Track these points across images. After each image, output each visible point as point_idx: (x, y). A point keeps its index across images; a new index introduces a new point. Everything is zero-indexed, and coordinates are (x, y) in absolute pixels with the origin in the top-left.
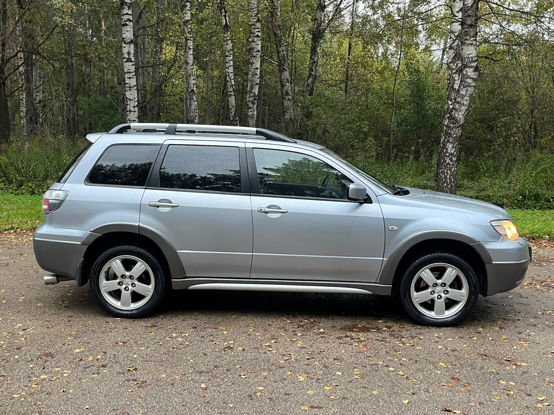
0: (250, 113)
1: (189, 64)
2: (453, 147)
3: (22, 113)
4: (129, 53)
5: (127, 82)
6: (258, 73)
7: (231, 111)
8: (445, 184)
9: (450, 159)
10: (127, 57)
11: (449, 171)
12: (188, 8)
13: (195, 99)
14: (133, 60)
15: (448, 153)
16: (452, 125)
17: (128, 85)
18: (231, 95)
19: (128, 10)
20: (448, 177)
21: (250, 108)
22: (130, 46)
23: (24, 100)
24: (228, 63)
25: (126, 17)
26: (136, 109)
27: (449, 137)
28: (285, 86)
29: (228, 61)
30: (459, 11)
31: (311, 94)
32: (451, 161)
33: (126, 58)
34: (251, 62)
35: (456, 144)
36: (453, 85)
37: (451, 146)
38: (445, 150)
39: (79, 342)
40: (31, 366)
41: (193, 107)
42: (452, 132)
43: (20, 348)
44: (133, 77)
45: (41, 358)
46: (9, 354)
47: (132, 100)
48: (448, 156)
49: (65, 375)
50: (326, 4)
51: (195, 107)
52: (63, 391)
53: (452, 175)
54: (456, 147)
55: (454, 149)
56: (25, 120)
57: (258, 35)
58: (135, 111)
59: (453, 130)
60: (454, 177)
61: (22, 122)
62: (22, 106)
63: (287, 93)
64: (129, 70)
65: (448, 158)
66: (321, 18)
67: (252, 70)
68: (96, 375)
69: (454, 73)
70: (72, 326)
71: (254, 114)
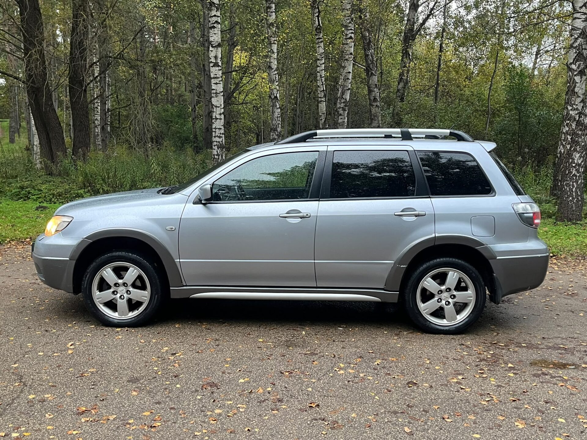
0: (340, 121)
1: (273, 69)
2: (580, 157)
3: (96, 122)
4: (216, 57)
5: (213, 88)
6: (350, 78)
7: (321, 118)
8: (571, 198)
9: (576, 170)
10: (214, 61)
11: (574, 184)
12: (273, 9)
13: (278, 106)
14: (220, 64)
15: (574, 164)
16: (580, 133)
17: (214, 91)
18: (322, 101)
19: (216, 11)
20: (574, 190)
21: (341, 115)
22: (217, 50)
23: (99, 107)
24: (319, 67)
25: (215, 19)
26: (222, 116)
27: (575, 145)
28: (373, 91)
29: (319, 65)
30: (583, 6)
31: (402, 100)
32: (578, 172)
33: (213, 63)
34: (343, 65)
35: (584, 153)
36: (575, 87)
37: (578, 155)
38: (571, 160)
39: (240, 370)
40: (199, 397)
41: (276, 115)
42: (580, 140)
43: (177, 376)
44: (220, 82)
45: (206, 389)
46: (169, 382)
47: (219, 107)
48: (574, 167)
49: (241, 410)
50: (419, 4)
51: (278, 114)
52: (249, 430)
53: (578, 188)
54: (583, 157)
55: (582, 159)
56: (99, 129)
57: (351, 37)
58: (221, 119)
59: (581, 138)
60: (581, 190)
61: (97, 131)
62: (96, 114)
63: (375, 100)
64: (216, 75)
65: (574, 169)
66: (414, 19)
67: (344, 74)
68: (276, 411)
69: (576, 75)
70: (222, 351)
71: (344, 122)
